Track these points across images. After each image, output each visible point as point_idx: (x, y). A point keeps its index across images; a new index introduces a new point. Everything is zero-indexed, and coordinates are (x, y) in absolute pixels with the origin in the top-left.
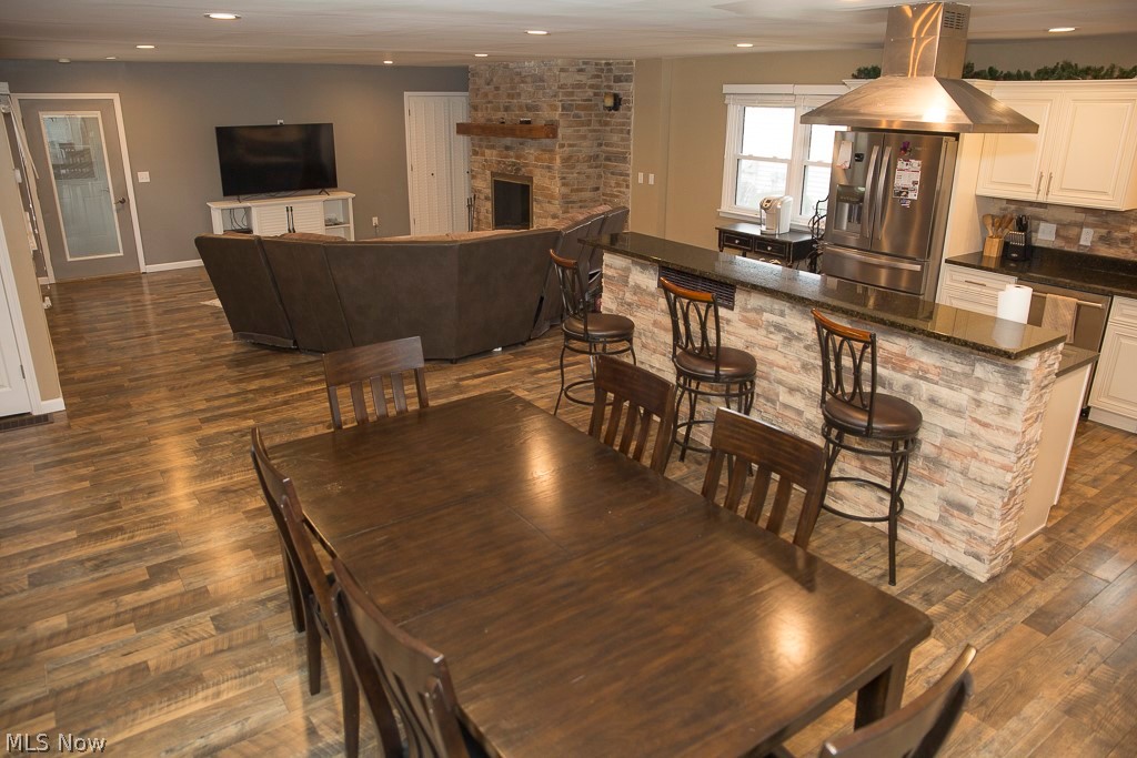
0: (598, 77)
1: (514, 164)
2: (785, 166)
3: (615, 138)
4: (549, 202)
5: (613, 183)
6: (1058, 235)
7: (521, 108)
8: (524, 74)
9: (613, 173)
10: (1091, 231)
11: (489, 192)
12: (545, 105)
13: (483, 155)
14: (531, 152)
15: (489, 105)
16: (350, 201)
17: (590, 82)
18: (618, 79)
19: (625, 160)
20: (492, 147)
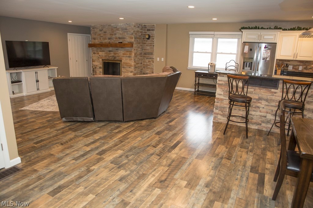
0: (142, 29)
1: (114, 56)
2: (210, 54)
3: (148, 48)
4: (129, 67)
5: (147, 61)
6: (293, 68)
7: (116, 38)
8: (118, 27)
9: (147, 58)
10: (301, 67)
11: (101, 66)
12: (127, 37)
13: (98, 54)
14: (121, 52)
15: (102, 38)
16: (56, 70)
17: (140, 31)
18: (149, 30)
19: (152, 54)
20: (103, 51)
